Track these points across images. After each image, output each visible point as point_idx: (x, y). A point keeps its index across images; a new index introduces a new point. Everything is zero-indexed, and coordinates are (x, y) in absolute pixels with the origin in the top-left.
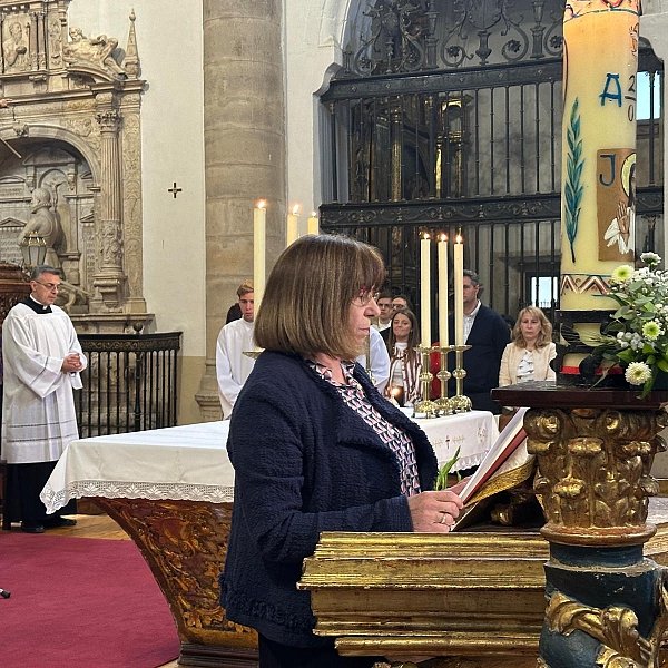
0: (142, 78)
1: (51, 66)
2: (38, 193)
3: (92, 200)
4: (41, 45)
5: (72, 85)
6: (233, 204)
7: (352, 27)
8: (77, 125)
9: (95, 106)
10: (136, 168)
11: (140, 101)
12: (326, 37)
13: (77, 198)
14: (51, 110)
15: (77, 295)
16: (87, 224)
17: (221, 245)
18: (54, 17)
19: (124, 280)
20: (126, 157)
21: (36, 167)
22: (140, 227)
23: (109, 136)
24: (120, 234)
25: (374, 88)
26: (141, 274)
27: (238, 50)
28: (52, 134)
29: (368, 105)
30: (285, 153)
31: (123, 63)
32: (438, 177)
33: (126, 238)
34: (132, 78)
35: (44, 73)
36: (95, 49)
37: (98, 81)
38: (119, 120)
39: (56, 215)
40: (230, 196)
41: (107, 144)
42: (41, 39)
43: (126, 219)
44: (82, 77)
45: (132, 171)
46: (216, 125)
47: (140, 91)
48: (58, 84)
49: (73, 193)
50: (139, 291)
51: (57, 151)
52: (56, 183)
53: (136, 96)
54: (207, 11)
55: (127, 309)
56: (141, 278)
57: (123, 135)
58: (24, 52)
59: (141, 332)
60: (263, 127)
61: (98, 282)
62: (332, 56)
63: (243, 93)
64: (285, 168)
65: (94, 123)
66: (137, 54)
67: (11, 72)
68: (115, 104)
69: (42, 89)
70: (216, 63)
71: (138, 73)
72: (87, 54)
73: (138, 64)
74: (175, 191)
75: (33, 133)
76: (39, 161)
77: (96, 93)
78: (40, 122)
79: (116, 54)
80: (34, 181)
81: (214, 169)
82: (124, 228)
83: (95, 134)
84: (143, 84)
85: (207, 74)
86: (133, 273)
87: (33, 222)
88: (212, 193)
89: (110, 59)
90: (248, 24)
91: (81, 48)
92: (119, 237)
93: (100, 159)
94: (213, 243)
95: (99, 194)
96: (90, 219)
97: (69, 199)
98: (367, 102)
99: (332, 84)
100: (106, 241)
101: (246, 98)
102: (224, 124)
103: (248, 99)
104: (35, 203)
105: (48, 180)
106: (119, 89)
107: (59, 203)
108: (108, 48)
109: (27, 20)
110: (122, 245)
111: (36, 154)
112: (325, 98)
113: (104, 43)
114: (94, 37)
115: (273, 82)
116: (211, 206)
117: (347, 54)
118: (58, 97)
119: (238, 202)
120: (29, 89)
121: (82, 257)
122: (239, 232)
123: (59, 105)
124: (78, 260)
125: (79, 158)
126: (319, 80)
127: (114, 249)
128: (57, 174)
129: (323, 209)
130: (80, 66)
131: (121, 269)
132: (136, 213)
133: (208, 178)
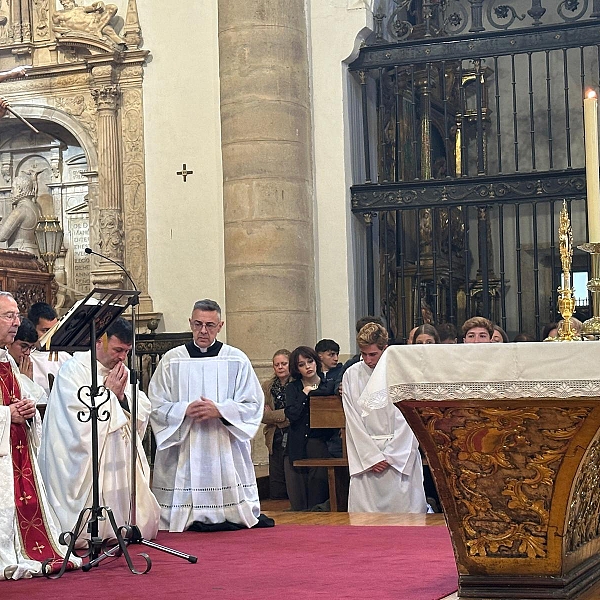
0: (144, 48)
1: (36, 38)
2: (20, 182)
3: (86, 188)
4: (25, 14)
5: (62, 58)
6: (258, 185)
8: (67, 103)
9: (89, 81)
10: (138, 149)
11: (142, 75)
13: (63, 187)
14: (37, 88)
15: (66, 296)
16: (74, 216)
17: (245, 231)
20: (126, 137)
21: (13, 153)
22: (144, 215)
23: (107, 113)
24: (121, 224)
25: (411, 53)
26: (145, 268)
27: (261, 14)
29: (393, 76)
30: (311, 128)
31: (122, 33)
32: (458, 159)
33: (127, 228)
34: (132, 49)
35: (29, 46)
36: (90, 18)
37: (94, 53)
38: (118, 95)
40: (256, 176)
41: (104, 124)
42: (25, 8)
43: (127, 207)
44: (76, 49)
45: (134, 153)
46: (237, 98)
47: (142, 64)
48: (44, 58)
49: (58, 180)
52: (36, 170)
53: (138, 69)
56: (145, 273)
57: (122, 112)
59: (157, 332)
60: (289, 98)
61: (98, 279)
62: (363, 20)
63: (268, 61)
64: (311, 145)
65: (89, 100)
66: (138, 22)
68: (113, 79)
70: (236, 29)
71: (139, 43)
72: (82, 23)
73: (139, 33)
74: (185, 173)
77: (93, 66)
78: (23, 101)
79: (115, 22)
80: (11, 169)
81: (235, 146)
82: (126, 218)
83: (90, 110)
84: (146, 55)
86: (136, 268)
87: (17, 213)
88: (232, 173)
89: (109, 27)
91: (75, 16)
92: (120, 227)
94: (234, 230)
95: (95, 180)
96: (78, 210)
97: (52, 188)
98: (391, 73)
99: (362, 50)
100: (106, 231)
101: (270, 67)
102: (247, 96)
103: (273, 68)
104: (16, 193)
105: (27, 167)
106: (118, 62)
107: (40, 194)
108: (107, 16)
110: (122, 236)
111: (13, 139)
112: (354, 66)
113: (101, 11)
114: (89, 4)
115: (297, 50)
116: (232, 188)
117: (378, 18)
118: (45, 73)
119: (264, 183)
121: (68, 254)
122: (265, 216)
123: (46, 81)
124: (64, 257)
125: (67, 139)
126: (349, 47)
127: (115, 240)
128: (37, 161)
129: (354, 190)
130: (74, 36)
131: (122, 264)
132: (139, 199)
133: (226, 158)
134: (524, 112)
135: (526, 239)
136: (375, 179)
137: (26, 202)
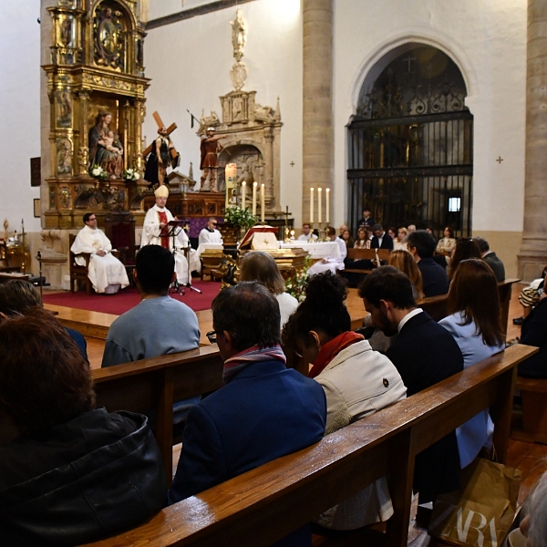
0: (281, 121)
1: (249, 118)
3: (263, 168)
4: (246, 110)
5: (256, 124)
6: (312, 170)
7: (361, 100)
8: (258, 139)
9: (264, 132)
10: (278, 155)
11: (280, 130)
12: (350, 104)
13: (259, 167)
14: (249, 134)
17: (307, 185)
18: (250, 99)
19: (273, 199)
20: (275, 152)
21: (245, 155)
22: (280, 178)
23: (269, 143)
24: (272, 181)
27: (315, 111)
28: (249, 143)
30: (333, 150)
31: (274, 116)
33: (274, 182)
34: (277, 121)
35: (246, 120)
36: (264, 111)
37: (265, 123)
38: (272, 137)
39: (251, 174)
40: (311, 166)
41: (267, 146)
42: (246, 107)
43: (274, 175)
44: (260, 122)
45: (277, 157)
46: (306, 140)
47: (280, 126)
48: (251, 124)
49: (257, 165)
50: (279, 203)
51: (251, 149)
53: (279, 128)
54: (304, 97)
55: (274, 210)
56: (279, 198)
57: (274, 143)
58: (239, 112)
60: (324, 140)
62: (352, 111)
63: (317, 127)
65: (264, 139)
66: (279, 112)
67: (235, 120)
68: (271, 131)
69: (246, 126)
70: (308, 116)
71: (280, 119)
72: (261, 113)
73: (280, 116)
74: (292, 164)
75: (242, 143)
76: (246, 152)
77: (264, 127)
78: (245, 138)
79: (272, 112)
81: (306, 156)
82: (274, 179)
83: (264, 142)
84: (282, 123)
85: (304, 120)
86: (276, 196)
88: (305, 165)
89: (269, 114)
90: (319, 101)
91: (259, 110)
93: (265, 152)
95: (265, 166)
96: (262, 175)
97: (256, 167)
99: (352, 122)
101: (317, 129)
102: (309, 139)
105: (249, 160)
106: (272, 126)
108: (269, 111)
109: (240, 100)
110: (273, 185)
111: (244, 150)
112: (350, 127)
113: (267, 109)
114: (264, 106)
115: (329, 122)
116: (304, 170)
117: (358, 111)
118: (251, 129)
120: (241, 126)
122: (314, 180)
123: (252, 132)
125: (259, 152)
126: (347, 121)
128: (252, 158)
129: (348, 171)
130: (259, 117)
131: (272, 194)
132: (278, 172)
133: (304, 160)
134: (437, 137)
135: (431, 185)
136: (361, 167)
137: (246, 172)
